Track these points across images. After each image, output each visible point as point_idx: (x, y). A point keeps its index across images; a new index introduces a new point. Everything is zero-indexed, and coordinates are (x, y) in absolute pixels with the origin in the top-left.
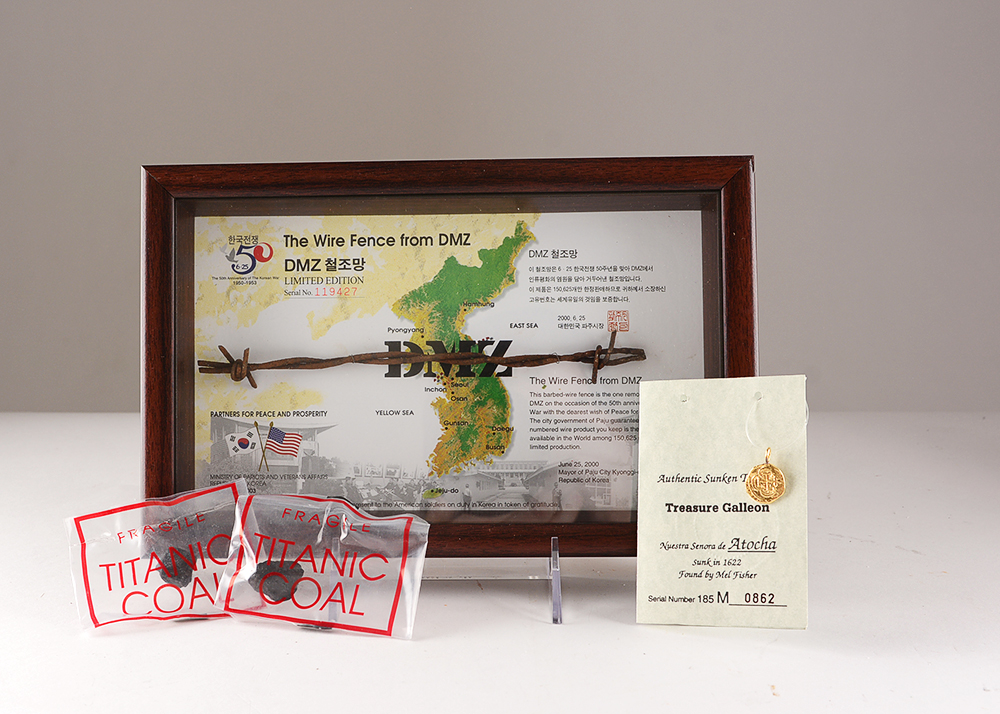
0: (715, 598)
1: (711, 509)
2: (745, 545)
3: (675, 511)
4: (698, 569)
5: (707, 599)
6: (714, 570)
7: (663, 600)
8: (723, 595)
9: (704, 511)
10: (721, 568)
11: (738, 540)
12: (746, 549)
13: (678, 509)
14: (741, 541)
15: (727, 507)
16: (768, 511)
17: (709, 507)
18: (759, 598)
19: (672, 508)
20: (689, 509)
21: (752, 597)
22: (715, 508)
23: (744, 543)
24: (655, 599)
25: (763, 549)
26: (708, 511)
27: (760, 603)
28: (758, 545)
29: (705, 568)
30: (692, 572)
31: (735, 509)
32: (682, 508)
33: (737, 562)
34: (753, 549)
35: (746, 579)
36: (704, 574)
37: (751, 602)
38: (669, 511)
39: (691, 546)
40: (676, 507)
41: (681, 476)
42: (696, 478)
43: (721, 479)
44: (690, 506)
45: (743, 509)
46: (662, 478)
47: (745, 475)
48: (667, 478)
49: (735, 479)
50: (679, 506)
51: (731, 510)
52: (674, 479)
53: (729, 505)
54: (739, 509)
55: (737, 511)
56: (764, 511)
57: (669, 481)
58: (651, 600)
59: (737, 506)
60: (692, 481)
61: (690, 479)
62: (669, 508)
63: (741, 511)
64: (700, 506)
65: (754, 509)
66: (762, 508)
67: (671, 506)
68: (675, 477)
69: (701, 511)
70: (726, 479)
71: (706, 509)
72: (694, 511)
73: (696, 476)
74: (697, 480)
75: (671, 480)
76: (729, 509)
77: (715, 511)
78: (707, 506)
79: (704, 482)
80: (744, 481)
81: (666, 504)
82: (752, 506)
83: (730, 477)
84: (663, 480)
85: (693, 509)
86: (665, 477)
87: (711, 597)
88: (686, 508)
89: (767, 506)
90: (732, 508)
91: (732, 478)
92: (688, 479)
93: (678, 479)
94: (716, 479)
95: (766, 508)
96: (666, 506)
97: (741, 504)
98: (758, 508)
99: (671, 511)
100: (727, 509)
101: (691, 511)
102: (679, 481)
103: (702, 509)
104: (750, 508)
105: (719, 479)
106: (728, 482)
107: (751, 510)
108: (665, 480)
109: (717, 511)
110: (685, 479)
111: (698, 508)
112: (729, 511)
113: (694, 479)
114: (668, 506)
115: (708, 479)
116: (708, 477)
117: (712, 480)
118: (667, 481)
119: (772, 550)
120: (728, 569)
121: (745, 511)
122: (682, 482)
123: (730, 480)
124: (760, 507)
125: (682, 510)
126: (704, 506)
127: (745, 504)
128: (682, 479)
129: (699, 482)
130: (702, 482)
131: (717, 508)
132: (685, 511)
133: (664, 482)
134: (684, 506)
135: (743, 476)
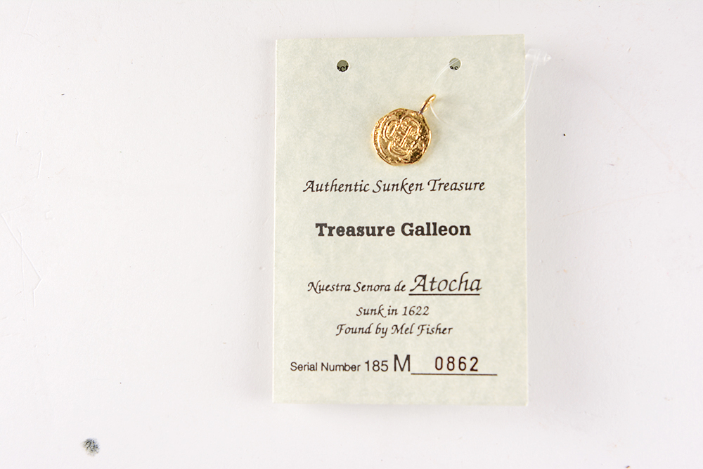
0: (391, 364)
1: (384, 232)
2: (435, 285)
3: (330, 234)
4: (365, 321)
5: (378, 366)
6: (388, 322)
7: (313, 368)
8: (402, 359)
9: (373, 234)
10: (398, 320)
11: (424, 277)
12: (436, 291)
13: (334, 232)
14: (429, 279)
15: (407, 229)
16: (468, 234)
17: (380, 229)
18: (456, 363)
19: (326, 231)
20: (351, 232)
21: (445, 362)
22: (391, 231)
23: (433, 282)
24: (300, 368)
25: (462, 291)
26: (380, 234)
27: (457, 370)
28: (455, 285)
29: (375, 319)
30: (355, 325)
31: (420, 231)
32: (340, 231)
33: (423, 311)
34: (447, 291)
35: (437, 336)
36: (373, 329)
37: (445, 370)
38: (321, 234)
39: (353, 287)
40: (331, 229)
41: (338, 183)
42: (361, 185)
43: (400, 187)
44: (353, 228)
45: (432, 232)
46: (311, 185)
47: (435, 181)
48: (318, 185)
49: (419, 186)
50: (336, 228)
51: (414, 233)
52: (329, 188)
53: (411, 225)
54: (425, 232)
55: (423, 234)
56: (462, 234)
57: (321, 190)
58: (294, 368)
59: (422, 228)
60: (356, 190)
61: (353, 187)
62: (321, 230)
63: (429, 234)
64: (368, 228)
65: (448, 232)
66: (460, 229)
67: (324, 227)
68: (330, 184)
69: (368, 234)
70: (407, 187)
71: (377, 232)
72: (358, 235)
73: (361, 183)
74: (363, 188)
75: (324, 188)
76: (411, 231)
77: (390, 235)
78: (378, 227)
79: (373, 191)
80: (433, 190)
81: (317, 225)
82: (445, 227)
83: (413, 184)
84: (312, 188)
85: (356, 232)
86: (315, 184)
87: (384, 363)
88: (346, 230)
89: (468, 227)
90: (415, 230)
91: (415, 186)
92: (349, 187)
93: (334, 187)
94: (391, 187)
95: (465, 230)
96: (317, 227)
97: (428, 224)
98: (453, 230)
99: (323, 235)
100: (407, 232)
101: (353, 234)
102: (335, 190)
103: (371, 232)
104: (442, 230)
105: (395, 187)
106: (409, 192)
107: (443, 233)
108: (315, 189)
109: (393, 234)
110: (344, 187)
111: (365, 230)
112: (411, 234)
113: (358, 188)
114: (319, 227)
115: (380, 188)
116: (379, 184)
117: (386, 188)
118: (317, 191)
119: (475, 292)
120: (409, 321)
121: (435, 234)
122: (340, 191)
123: (411, 189)
124: (456, 228)
125: (341, 233)
126: (373, 228)
127: (435, 224)
128: (340, 188)
129: (365, 191)
130: (371, 191)
131: (393, 230)
132: (345, 235)
133: (312, 191)
134: (343, 228)
135: (432, 183)
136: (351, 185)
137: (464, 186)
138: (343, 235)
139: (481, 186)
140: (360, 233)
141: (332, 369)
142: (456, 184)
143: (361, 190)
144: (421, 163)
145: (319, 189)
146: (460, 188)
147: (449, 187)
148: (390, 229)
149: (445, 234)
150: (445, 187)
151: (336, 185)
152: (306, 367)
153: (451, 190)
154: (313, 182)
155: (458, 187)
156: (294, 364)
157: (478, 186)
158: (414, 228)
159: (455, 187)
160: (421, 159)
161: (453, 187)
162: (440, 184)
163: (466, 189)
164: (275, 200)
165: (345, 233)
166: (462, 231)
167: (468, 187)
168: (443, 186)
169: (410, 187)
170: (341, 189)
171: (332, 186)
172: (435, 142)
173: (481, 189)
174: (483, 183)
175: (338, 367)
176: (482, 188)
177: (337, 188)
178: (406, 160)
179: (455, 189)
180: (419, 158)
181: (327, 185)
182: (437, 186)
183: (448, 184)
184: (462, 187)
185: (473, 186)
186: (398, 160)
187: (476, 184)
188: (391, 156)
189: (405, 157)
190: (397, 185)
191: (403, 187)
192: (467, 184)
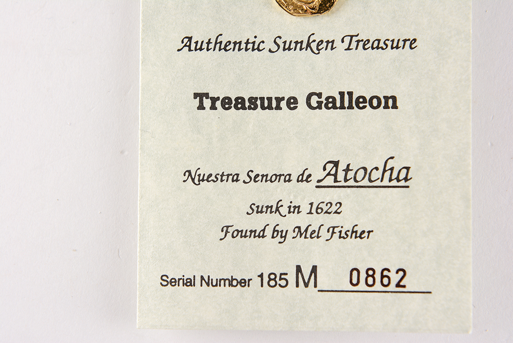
0: (292, 278)
1: (283, 104)
2: (351, 175)
3: (213, 107)
4: (258, 222)
5: (275, 280)
6: (288, 223)
7: (189, 283)
8: (306, 272)
9: (270, 107)
10: (302, 220)
11: (336, 164)
12: (351, 183)
13: (218, 104)
14: (342, 166)
15: (314, 101)
16: (395, 106)
17: (279, 100)
18: (378, 276)
19: (207, 103)
20: (240, 103)
21: (363, 276)
22: (292, 103)
23: (347, 170)
24: (173, 282)
25: (386, 182)
26: (278, 108)
27: (378, 286)
28: (376, 175)
29: (272, 219)
30: (245, 226)
31: (331, 103)
32: (227, 103)
33: (334, 208)
34: (366, 182)
35: (352, 241)
36: (269, 232)
37: (362, 286)
38: (201, 107)
39: (243, 177)
40: (214, 100)
41: (224, 40)
42: (254, 43)
43: (304, 45)
44: (243, 99)
45: (346, 104)
46: (188, 43)
47: (352, 37)
48: (197, 43)
49: (330, 45)
50: (221, 99)
51: (323, 105)
52: (212, 46)
53: (319, 95)
54: (338, 105)
55: (334, 107)
56: (386, 107)
57: (201, 49)
58: (166, 283)
59: (334, 99)
60: (247, 50)
61: (243, 46)
62: (201, 102)
63: (342, 107)
64: (262, 99)
65: (367, 104)
66: (383, 101)
67: (204, 98)
68: (213, 41)
69: (263, 108)
70: (314, 45)
71: (274, 104)
72: (250, 108)
73: (254, 40)
74: (256, 47)
75: (205, 46)
76: (320, 103)
77: (291, 109)
78: (276, 98)
79: (270, 51)
80: (348, 49)
81: (196, 95)
82: (364, 98)
83: (322, 41)
84: (189, 46)
85: (247, 104)
86: (193, 41)
87: (283, 277)
88: (234, 102)
89: (394, 98)
90: (325, 102)
91: (324, 44)
92: (237, 46)
93: (218, 45)
94: (293, 45)
95: (390, 102)
96: (195, 98)
97: (342, 94)
98: (375, 102)
99: (204, 108)
100: (314, 104)
101: (244, 108)
102: (220, 50)
103: (266, 105)
104: (360, 102)
105: (299, 45)
106: (317, 52)
107: (361, 105)
108: (193, 47)
109: (295, 108)
110: (232, 46)
111: (259, 102)
112: (319, 107)
113: (250, 46)
114: (198, 98)
115: (279, 46)
116: (278, 40)
117: (287, 47)
118: (196, 50)
119: (402, 183)
120: (316, 221)
121: (350, 107)
122: (226, 50)
123: (320, 48)
124: (378, 99)
125: (227, 106)
126: (270, 99)
127: (350, 94)
128: (226, 46)
129: (259, 50)
130: (266, 52)
131: (296, 101)
132: (233, 108)
133: (190, 50)
134: (229, 99)
135: (347, 40)
136: (240, 43)
137: (389, 43)
138: (229, 108)
139: (411, 44)
140: (252, 106)
141: (214, 284)
142: (379, 41)
143: (253, 50)
144: (333, 13)
145: (198, 47)
146: (385, 47)
147: (370, 45)
148: (292, 101)
149: (364, 107)
150: (364, 45)
151: (221, 43)
152: (181, 281)
153: (373, 48)
154: (190, 39)
155: (382, 44)
156: (164, 278)
157: (408, 43)
158: (323, 99)
159: (378, 45)
160: (333, 8)
161: (375, 45)
162: (358, 41)
163: (392, 48)
164: (141, 62)
165: (233, 105)
166: (386, 103)
167: (395, 45)
168: (361, 44)
169: (318, 45)
170: (228, 48)
171: (216, 43)
173: (411, 48)
174: (415, 40)
175: (222, 281)
176: (413, 46)
177: (223, 47)
178: (313, 9)
179: (378, 48)
180: (331, 6)
181: (209, 43)
182: (354, 44)
183: (368, 41)
184: (387, 46)
185: (401, 44)
186: (302, 10)
187: (405, 41)
188: (293, 4)
189: (312, 5)
190: (302, 42)
191: (309, 45)
192: (393, 41)
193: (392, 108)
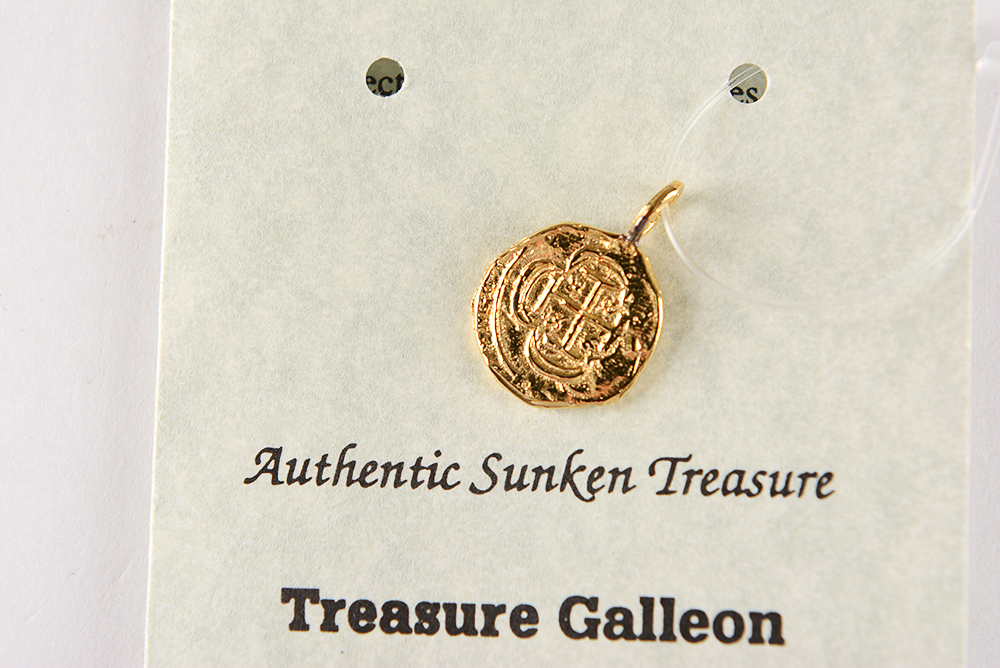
1: (502, 622)
3: (329, 626)
9: (469, 629)
13: (342, 617)
15: (579, 616)
16: (777, 639)
17: (492, 611)
19: (314, 614)
20: (395, 618)
22: (524, 620)
26: (490, 631)
31: (619, 625)
32: (362, 615)
38: (299, 624)
40: (332, 608)
41: (361, 460)
42: (433, 468)
43: (557, 478)
44: (403, 607)
45: (658, 628)
46: (271, 463)
47: (674, 461)
48: (292, 463)
49: (621, 479)
50: (348, 605)
51: (600, 629)
52: (329, 472)
53: (592, 603)
54: (638, 629)
55: (628, 635)
56: (756, 639)
57: (302, 480)
59: (628, 614)
60: (415, 484)
61: (407, 474)
62: (300, 611)
63: (648, 635)
64: (450, 608)
65: (709, 631)
66: (748, 624)
67: (308, 601)
68: (333, 460)
69: (452, 630)
70: (581, 480)
71: (480, 622)
72: (419, 629)
73: (433, 460)
74: (438, 478)
75: (312, 472)
76: (592, 624)
77: (521, 634)
78: (485, 607)
79: (473, 489)
80: (666, 491)
81: (287, 594)
82: (701, 615)
83: (601, 470)
84: (275, 472)
85: (413, 620)
86: (284, 459)
88: (380, 614)
89: (775, 619)
90: (604, 621)
91: (607, 478)
92: (393, 473)
93: (345, 472)
94: (529, 478)
95: (766, 628)
96: (285, 600)
97: (647, 603)
98: (729, 627)
99: (306, 628)
100: (579, 626)
101: (404, 628)
102: (350, 482)
103: (460, 623)
104: (691, 626)
105: (544, 478)
106: (588, 496)
107: (694, 633)
108: (283, 474)
109: (531, 633)
110: (379, 473)
111: (441, 616)
112: (591, 632)
113: (424, 475)
114: (293, 601)
115: (494, 478)
116: (493, 464)
117: (514, 480)
118: (290, 481)
121: (668, 636)
122: (364, 484)
123: (595, 485)
124: (737, 619)
125: (363, 623)
126: (469, 609)
127: (668, 604)
128: (364, 473)
129: (446, 486)
130: (462, 491)
131: (533, 616)
132: (378, 629)
133: (275, 481)
134: (369, 605)
135: (663, 469)
136: (400, 466)
137: (766, 481)
138: (369, 628)
139: (820, 485)
140: (426, 625)
142: (741, 474)
143: (432, 484)
144: (629, 401)
145: (296, 474)
146: (754, 490)
147: (718, 484)
148: (524, 615)
149: (702, 637)
150: (705, 483)
151: (352, 465)
153: (725, 492)
154: (276, 453)
155: (747, 484)
157: (812, 483)
158: (601, 614)
159: (737, 485)
160: (631, 390)
161: (732, 484)
162: (690, 474)
163: (773, 493)
164: (153, 507)
165: (377, 622)
166: (757, 629)
167: (780, 487)
168: (697, 480)
169: (591, 479)
170: (369, 479)
171: (340, 466)
172: (678, 336)
173: (820, 495)
174: (829, 476)
176: (824, 490)
177: (356, 475)
178: (581, 390)
179: (738, 491)
180: (623, 385)
181: (323, 464)
182: (679, 481)
183: (715, 473)
184: (760, 486)
185: (796, 483)
186: (553, 391)
187: (804, 477)
188: (532, 378)
189: (578, 381)
190: (551, 471)
191: (568, 478)
192: (775, 476)
193: (772, 641)
